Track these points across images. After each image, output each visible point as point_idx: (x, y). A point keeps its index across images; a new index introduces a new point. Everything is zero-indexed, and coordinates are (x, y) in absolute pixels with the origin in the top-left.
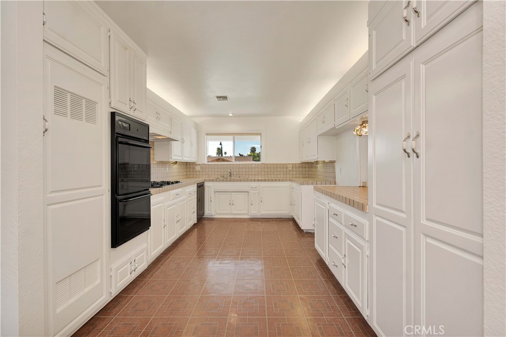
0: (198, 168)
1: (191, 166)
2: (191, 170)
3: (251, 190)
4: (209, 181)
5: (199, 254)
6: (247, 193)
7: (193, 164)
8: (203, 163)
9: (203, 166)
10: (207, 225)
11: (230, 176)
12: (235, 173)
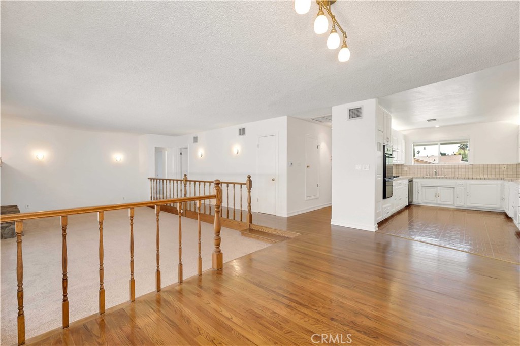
0: (405, 169)
1: (400, 167)
2: (400, 170)
3: (458, 186)
4: (417, 178)
5: (410, 224)
6: (452, 189)
7: (402, 165)
8: (410, 164)
9: (410, 167)
10: (415, 210)
11: (436, 175)
12: (440, 172)
